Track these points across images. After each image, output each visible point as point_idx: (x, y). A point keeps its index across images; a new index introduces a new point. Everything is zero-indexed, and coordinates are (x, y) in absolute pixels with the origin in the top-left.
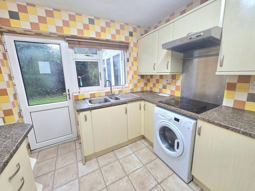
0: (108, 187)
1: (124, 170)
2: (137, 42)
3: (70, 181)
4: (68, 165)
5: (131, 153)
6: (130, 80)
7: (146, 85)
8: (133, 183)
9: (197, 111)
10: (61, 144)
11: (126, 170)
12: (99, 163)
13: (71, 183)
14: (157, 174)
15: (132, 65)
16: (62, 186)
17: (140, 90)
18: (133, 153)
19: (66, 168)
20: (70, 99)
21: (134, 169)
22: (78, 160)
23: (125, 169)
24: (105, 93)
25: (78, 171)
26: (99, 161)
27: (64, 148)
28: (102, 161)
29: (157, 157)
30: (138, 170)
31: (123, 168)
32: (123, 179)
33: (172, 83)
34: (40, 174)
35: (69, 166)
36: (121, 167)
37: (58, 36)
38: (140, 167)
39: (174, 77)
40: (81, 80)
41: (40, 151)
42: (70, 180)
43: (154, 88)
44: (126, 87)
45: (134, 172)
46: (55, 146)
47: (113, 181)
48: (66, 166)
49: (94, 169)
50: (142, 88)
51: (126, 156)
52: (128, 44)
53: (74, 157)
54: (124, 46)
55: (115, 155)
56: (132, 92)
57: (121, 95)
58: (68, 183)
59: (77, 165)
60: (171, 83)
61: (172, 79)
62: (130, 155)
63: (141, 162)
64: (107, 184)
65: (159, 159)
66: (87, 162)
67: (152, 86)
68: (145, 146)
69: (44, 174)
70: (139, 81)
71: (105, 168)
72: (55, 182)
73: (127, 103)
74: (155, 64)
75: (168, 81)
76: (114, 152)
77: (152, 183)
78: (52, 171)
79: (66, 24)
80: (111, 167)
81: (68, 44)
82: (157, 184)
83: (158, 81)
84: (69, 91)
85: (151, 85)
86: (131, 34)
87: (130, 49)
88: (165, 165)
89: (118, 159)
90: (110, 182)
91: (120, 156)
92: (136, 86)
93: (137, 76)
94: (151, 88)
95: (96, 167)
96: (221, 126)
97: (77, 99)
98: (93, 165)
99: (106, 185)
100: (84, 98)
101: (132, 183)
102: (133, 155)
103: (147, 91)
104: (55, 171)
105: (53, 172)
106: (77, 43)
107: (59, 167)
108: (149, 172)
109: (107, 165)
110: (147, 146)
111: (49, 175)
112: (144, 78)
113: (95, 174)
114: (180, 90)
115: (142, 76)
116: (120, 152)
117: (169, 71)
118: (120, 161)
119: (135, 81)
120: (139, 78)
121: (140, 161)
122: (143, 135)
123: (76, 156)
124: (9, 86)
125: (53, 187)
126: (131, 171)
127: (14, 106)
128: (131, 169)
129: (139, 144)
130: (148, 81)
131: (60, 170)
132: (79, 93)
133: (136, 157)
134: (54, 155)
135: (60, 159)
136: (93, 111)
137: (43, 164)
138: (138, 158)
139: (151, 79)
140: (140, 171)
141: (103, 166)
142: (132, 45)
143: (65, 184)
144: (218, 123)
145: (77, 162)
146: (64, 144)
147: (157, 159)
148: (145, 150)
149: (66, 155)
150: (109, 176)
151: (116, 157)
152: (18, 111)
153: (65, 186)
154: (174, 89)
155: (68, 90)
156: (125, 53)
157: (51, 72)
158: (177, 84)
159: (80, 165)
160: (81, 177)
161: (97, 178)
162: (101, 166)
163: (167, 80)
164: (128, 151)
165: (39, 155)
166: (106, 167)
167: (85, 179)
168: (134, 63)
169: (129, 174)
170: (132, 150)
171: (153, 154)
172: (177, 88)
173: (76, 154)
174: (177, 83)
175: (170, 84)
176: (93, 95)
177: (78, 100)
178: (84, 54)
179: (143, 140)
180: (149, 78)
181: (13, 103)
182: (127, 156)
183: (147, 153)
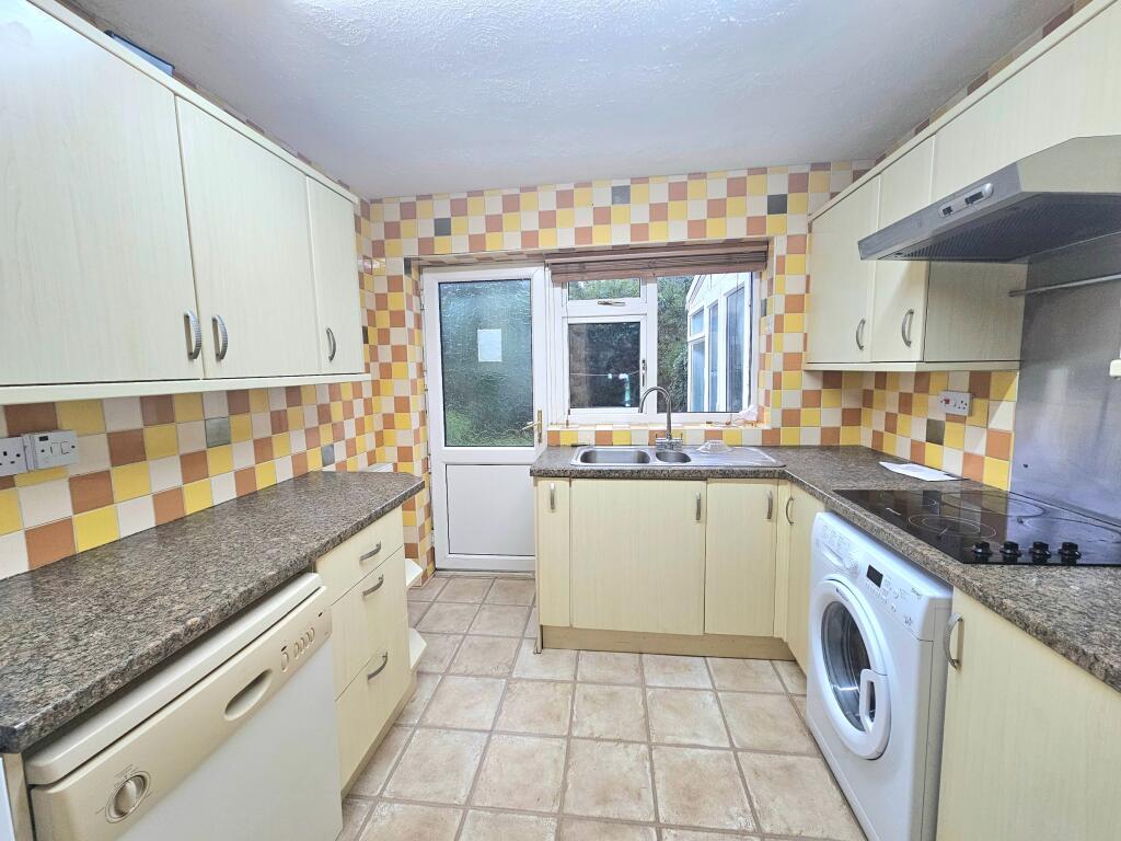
0: (572, 740)
1: (647, 722)
2: (810, 231)
3: (487, 676)
4: (498, 637)
5: (701, 686)
6: (767, 392)
7: (852, 418)
8: (659, 774)
9: (980, 551)
10: (502, 578)
11: (655, 728)
12: (577, 668)
13: (489, 680)
14: (773, 801)
15: (779, 327)
16: (468, 675)
17: (817, 442)
18: (715, 690)
19: (490, 640)
20: (540, 441)
21: (686, 741)
22: (527, 634)
23: (652, 722)
24: (647, 434)
25: (514, 661)
26: (582, 662)
27: (505, 590)
28: (590, 666)
29: (815, 751)
30: (701, 750)
31: (646, 716)
32: (631, 746)
33: (971, 414)
34: (435, 630)
35: (499, 639)
36: (642, 713)
37: (528, 255)
38: (711, 744)
39: (980, 386)
40: (628, 388)
41: (451, 577)
42: (490, 673)
43: (888, 436)
44: (746, 422)
45: (678, 745)
46: (488, 577)
47: (596, 735)
48: (493, 636)
49: (558, 677)
50: (830, 433)
51: (677, 688)
52: (767, 242)
53: (521, 623)
54: (749, 255)
55: (640, 669)
56: (769, 443)
57: (706, 449)
58: (482, 676)
59: (520, 645)
60: (965, 413)
61: (968, 395)
62: (695, 689)
63: (726, 734)
64: (575, 733)
65: (817, 761)
66: (545, 650)
67: (882, 428)
68: (783, 690)
69: (443, 633)
70: (811, 399)
71: (591, 689)
72: (455, 661)
73: (706, 479)
74: (863, 322)
75: (952, 403)
76: (641, 658)
77: (732, 818)
78: (460, 634)
79: (548, 220)
80: (612, 695)
81: (552, 274)
82: (751, 828)
83: (906, 403)
84: (540, 418)
85: (875, 420)
86: (778, 205)
87: (773, 262)
88: (837, 795)
89: (643, 685)
90: (586, 732)
91: (656, 679)
92: (791, 418)
93: (804, 375)
94: (877, 436)
95: (566, 674)
96: (1025, 626)
97: (555, 444)
98: (560, 665)
99: (570, 732)
100: (575, 442)
101: (653, 774)
102: (709, 698)
103: (855, 450)
104: (465, 635)
105: (461, 637)
106: (576, 267)
107: (477, 632)
108: (743, 778)
109: (600, 684)
110: (790, 691)
111: (451, 638)
112: (840, 387)
113: (556, 690)
114: (1011, 459)
115: (832, 379)
116: (664, 665)
117: (915, 353)
118: (650, 693)
119: (793, 400)
120: (812, 385)
121: (727, 727)
122: (781, 640)
123: (527, 624)
124: (414, 392)
125: (449, 668)
126: (669, 739)
127: (417, 441)
128: (673, 735)
129: (756, 673)
130: (867, 399)
131: (476, 640)
132: (567, 424)
133: (716, 708)
134: (477, 599)
135: (486, 614)
136: (576, 482)
137: (448, 609)
138: (722, 713)
139: (877, 393)
140: (706, 756)
141: (585, 682)
142: (779, 248)
143: (474, 676)
144: (1017, 613)
145: (523, 638)
146: (509, 578)
147: (811, 756)
148: (773, 704)
149: (504, 609)
150: (589, 715)
151: (642, 674)
152: (423, 456)
153: (473, 680)
154: (980, 450)
155: (540, 412)
156: (756, 281)
157: (503, 357)
158: (995, 424)
159: (527, 649)
160: (515, 679)
161: (555, 704)
162: (579, 679)
163: (947, 401)
164: (697, 674)
165: (448, 587)
166: (593, 686)
167: (523, 688)
168: (789, 319)
169: (656, 744)
170: (715, 678)
171: (801, 731)
172: (998, 445)
173: (529, 617)
174: (996, 416)
175: (960, 420)
176: (604, 438)
177: (559, 446)
178: (597, 301)
179: (782, 667)
180: (870, 385)
181: (417, 432)
182: (684, 689)
183: (772, 717)
